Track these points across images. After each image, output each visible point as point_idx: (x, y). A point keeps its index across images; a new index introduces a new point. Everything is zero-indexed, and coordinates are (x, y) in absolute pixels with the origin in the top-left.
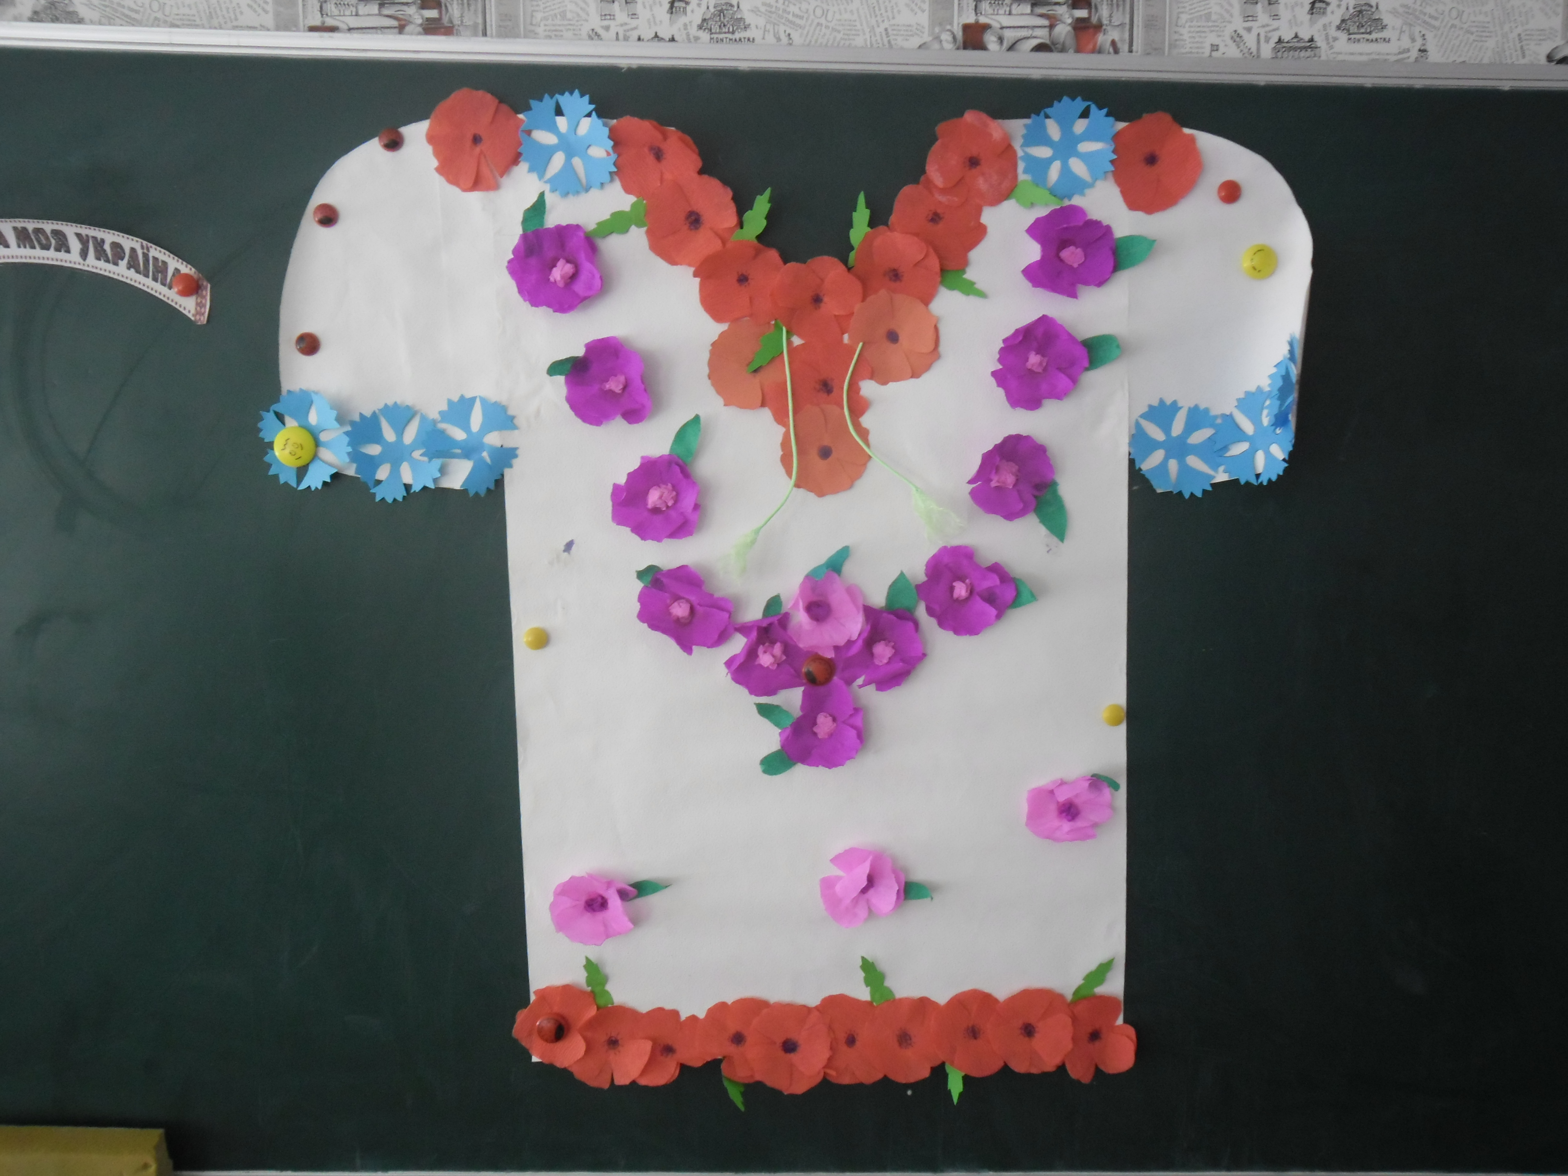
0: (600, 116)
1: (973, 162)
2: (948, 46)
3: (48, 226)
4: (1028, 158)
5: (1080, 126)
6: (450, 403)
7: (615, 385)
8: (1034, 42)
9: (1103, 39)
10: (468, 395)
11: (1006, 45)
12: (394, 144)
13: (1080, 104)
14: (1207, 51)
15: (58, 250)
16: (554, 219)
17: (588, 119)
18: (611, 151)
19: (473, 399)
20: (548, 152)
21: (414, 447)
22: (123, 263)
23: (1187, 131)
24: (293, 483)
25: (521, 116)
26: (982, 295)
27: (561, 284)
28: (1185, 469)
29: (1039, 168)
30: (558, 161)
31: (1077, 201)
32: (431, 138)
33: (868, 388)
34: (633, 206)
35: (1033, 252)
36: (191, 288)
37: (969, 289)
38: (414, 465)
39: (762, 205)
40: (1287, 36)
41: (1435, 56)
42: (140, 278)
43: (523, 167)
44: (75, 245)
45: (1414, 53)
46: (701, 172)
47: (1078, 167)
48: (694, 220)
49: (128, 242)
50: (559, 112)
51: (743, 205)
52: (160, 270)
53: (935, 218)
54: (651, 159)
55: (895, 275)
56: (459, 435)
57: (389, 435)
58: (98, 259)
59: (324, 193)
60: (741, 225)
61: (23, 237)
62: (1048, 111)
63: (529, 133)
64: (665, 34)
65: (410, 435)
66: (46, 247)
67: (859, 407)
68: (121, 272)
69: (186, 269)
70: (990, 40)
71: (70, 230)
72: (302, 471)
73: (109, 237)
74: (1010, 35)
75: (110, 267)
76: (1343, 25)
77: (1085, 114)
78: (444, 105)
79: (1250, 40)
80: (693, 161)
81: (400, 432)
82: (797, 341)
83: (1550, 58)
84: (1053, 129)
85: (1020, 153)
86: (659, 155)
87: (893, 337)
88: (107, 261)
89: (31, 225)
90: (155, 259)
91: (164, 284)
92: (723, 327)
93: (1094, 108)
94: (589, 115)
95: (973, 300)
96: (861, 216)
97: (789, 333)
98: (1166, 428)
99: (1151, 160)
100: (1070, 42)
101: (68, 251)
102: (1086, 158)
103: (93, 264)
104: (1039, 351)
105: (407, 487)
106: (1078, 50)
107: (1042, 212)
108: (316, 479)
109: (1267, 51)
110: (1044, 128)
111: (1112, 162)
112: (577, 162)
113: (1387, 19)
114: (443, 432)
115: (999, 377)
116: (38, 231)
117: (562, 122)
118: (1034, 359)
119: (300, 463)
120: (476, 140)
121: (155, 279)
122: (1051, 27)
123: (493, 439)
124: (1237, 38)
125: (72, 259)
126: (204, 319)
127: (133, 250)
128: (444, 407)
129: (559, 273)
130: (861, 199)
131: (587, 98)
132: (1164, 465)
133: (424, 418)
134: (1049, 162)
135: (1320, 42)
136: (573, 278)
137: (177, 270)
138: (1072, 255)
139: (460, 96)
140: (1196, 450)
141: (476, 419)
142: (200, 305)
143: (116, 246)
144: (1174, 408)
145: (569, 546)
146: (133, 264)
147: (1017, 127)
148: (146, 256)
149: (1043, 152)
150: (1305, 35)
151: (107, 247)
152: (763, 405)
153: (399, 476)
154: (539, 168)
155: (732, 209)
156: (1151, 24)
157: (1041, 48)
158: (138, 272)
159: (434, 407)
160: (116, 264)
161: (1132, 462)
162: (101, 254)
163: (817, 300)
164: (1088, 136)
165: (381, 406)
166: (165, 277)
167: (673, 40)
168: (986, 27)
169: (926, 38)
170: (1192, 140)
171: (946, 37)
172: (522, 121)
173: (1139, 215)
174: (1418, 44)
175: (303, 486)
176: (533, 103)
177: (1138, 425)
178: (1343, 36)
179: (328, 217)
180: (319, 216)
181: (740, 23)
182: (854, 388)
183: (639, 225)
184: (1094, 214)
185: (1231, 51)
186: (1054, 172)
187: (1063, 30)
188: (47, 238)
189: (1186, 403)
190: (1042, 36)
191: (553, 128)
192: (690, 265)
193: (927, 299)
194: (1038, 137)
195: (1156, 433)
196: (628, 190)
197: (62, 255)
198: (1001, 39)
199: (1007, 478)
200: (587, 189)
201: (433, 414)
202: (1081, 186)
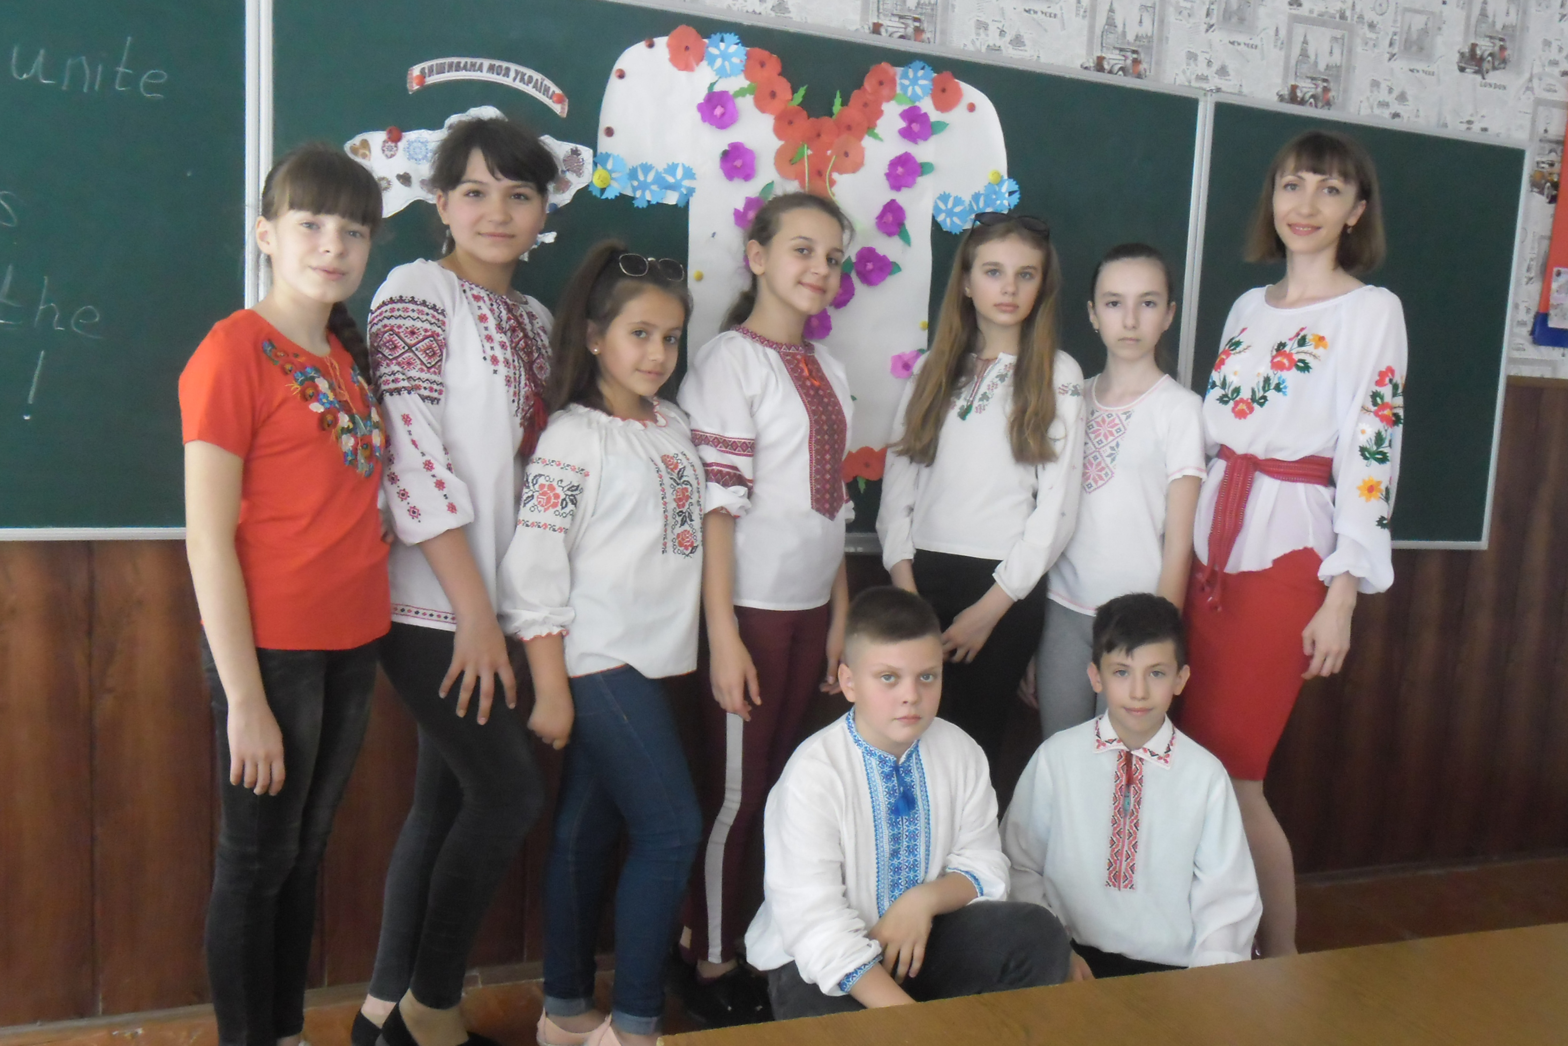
0: (743, 46)
1: (881, 83)
2: (867, 31)
3: (505, 64)
4: (902, 84)
5: (921, 73)
6: (668, 165)
7: (738, 163)
8: (899, 34)
9: (925, 36)
10: (676, 162)
11: (889, 34)
12: (651, 45)
13: (921, 64)
14: (962, 46)
15: (504, 76)
16: (717, 88)
17: (736, 46)
18: (744, 61)
19: (677, 165)
20: (716, 57)
21: (653, 183)
22: (531, 85)
23: (956, 80)
24: (599, 196)
25: (706, 41)
26: (881, 140)
27: (718, 116)
28: (952, 222)
29: (905, 88)
30: (719, 62)
31: (917, 104)
32: (669, 45)
33: (835, 176)
34: (749, 86)
35: (903, 124)
36: (560, 101)
37: (876, 136)
38: (652, 191)
39: (802, 91)
40: (991, 44)
41: (1042, 60)
42: (537, 93)
43: (704, 64)
44: (512, 74)
45: (1035, 57)
46: (780, 74)
47: (918, 90)
48: (773, 95)
49: (537, 76)
50: (722, 40)
51: (794, 91)
52: (547, 90)
53: (865, 105)
54: (759, 67)
55: (849, 128)
56: (671, 180)
57: (641, 177)
58: (520, 81)
59: (620, 64)
60: (792, 100)
61: (491, 69)
62: (910, 65)
63: (708, 47)
64: (758, 11)
65: (650, 177)
66: (498, 74)
67: (832, 183)
68: (529, 90)
69: (558, 91)
70: (883, 30)
71: (513, 67)
72: (603, 190)
73: (529, 72)
74: (890, 30)
75: (525, 86)
76: (1011, 42)
77: (923, 68)
78: (675, 33)
79: (978, 44)
80: (778, 68)
81: (646, 176)
82: (810, 152)
83: (1082, 66)
84: (911, 73)
85: (898, 81)
86: (762, 65)
87: (846, 154)
88: (524, 83)
89: (497, 63)
90: (546, 85)
91: (547, 97)
92: (781, 143)
93: (927, 67)
94: (737, 44)
95: (877, 142)
96: (838, 101)
97: (808, 148)
98: (946, 204)
99: (944, 90)
100: (913, 36)
101: (508, 77)
102: (921, 86)
103: (519, 85)
104: (902, 166)
105: (649, 202)
106: (915, 40)
107: (906, 107)
108: (610, 194)
109: (984, 50)
110: (907, 73)
111: (931, 89)
112: (727, 63)
113: (1027, 42)
114: (664, 178)
115: (888, 176)
116: (500, 67)
117: (722, 46)
118: (900, 170)
119: (605, 186)
120: (687, 48)
121: (544, 94)
122: (905, 28)
123: (686, 183)
124: (973, 42)
125: (508, 81)
126: (565, 115)
127: (537, 80)
128: (666, 167)
129: (718, 111)
130: (838, 94)
131: (737, 37)
132: (945, 220)
133: (657, 172)
134: (908, 86)
135: (1002, 48)
136: (723, 115)
137: (554, 92)
138: (916, 127)
139: (682, 30)
140: (956, 214)
141: (679, 173)
142: (563, 108)
143: (531, 77)
144: (949, 196)
145: (714, 235)
146: (535, 87)
147: (899, 70)
148: (542, 83)
149: (906, 82)
150: (998, 45)
151: (526, 78)
152: (796, 179)
153: (645, 198)
154: (711, 63)
155: (790, 92)
156: (943, 32)
157: (902, 37)
158: (537, 90)
159: (661, 166)
160: (527, 85)
161: (934, 218)
162: (522, 80)
163: (819, 135)
164: (923, 78)
165: (640, 163)
166: (548, 93)
167: (760, 14)
168: (881, 25)
169: (859, 27)
170: (957, 85)
171: (866, 27)
172: (705, 43)
173: (939, 113)
174: (1037, 54)
175: (603, 197)
176: (713, 35)
177: (936, 202)
178: (1011, 47)
179: (621, 75)
180: (618, 74)
181: (787, 10)
182: (830, 175)
183: (751, 94)
184: (924, 110)
185: (971, 48)
186: (910, 91)
187: (910, 30)
188: (501, 70)
189: (953, 194)
190: (902, 32)
191: (717, 47)
192: (772, 113)
193: (861, 138)
194: (905, 76)
195: (942, 206)
196: (747, 78)
197: (505, 79)
198: (887, 31)
199: (890, 218)
200: (730, 76)
201: (661, 170)
202: (918, 98)
